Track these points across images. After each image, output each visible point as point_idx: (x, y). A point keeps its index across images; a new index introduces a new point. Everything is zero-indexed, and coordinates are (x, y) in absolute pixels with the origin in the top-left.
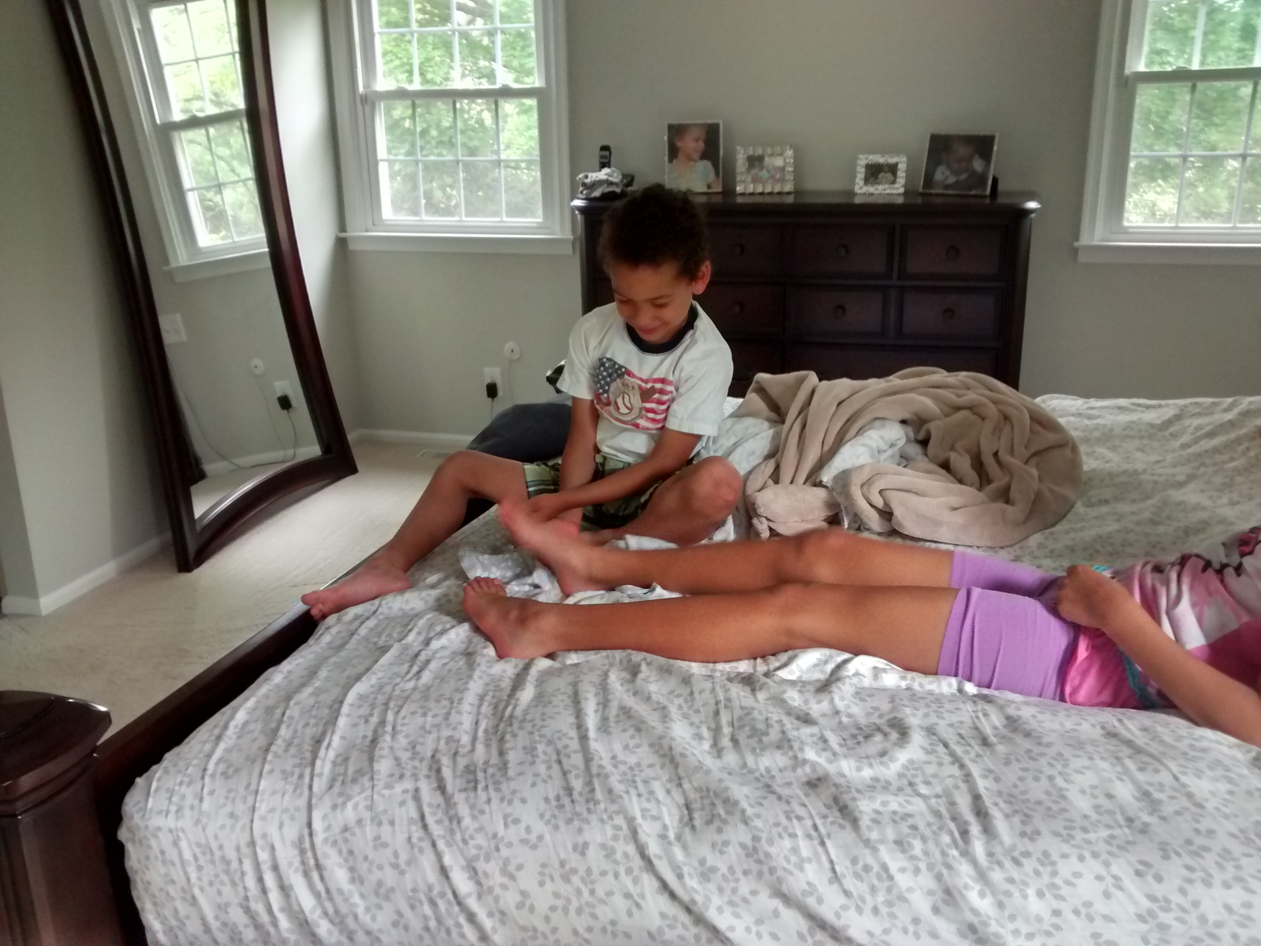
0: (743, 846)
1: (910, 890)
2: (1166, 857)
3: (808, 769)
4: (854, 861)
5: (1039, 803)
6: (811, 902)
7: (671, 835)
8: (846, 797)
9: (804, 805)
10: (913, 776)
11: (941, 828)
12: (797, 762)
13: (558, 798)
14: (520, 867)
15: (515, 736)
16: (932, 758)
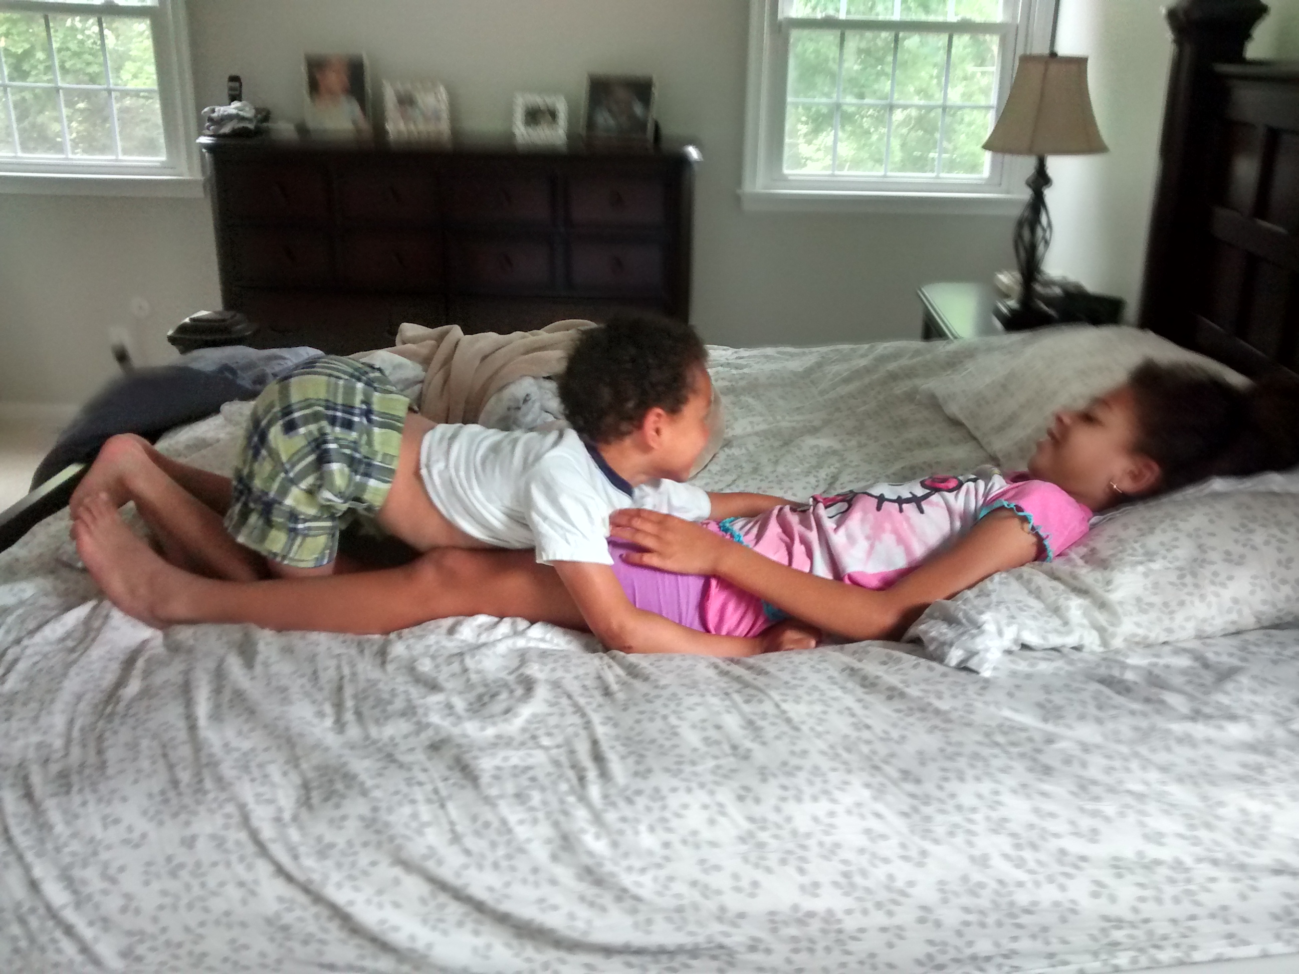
0: (362, 818)
1: (529, 840)
2: (764, 780)
3: (430, 732)
4: (474, 818)
5: (653, 741)
6: (431, 865)
7: (287, 816)
8: (467, 757)
9: (425, 770)
10: (537, 729)
11: (560, 776)
12: (421, 727)
13: (163, 792)
14: (122, 869)
15: (115, 733)
16: (554, 710)
